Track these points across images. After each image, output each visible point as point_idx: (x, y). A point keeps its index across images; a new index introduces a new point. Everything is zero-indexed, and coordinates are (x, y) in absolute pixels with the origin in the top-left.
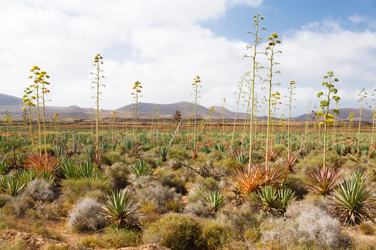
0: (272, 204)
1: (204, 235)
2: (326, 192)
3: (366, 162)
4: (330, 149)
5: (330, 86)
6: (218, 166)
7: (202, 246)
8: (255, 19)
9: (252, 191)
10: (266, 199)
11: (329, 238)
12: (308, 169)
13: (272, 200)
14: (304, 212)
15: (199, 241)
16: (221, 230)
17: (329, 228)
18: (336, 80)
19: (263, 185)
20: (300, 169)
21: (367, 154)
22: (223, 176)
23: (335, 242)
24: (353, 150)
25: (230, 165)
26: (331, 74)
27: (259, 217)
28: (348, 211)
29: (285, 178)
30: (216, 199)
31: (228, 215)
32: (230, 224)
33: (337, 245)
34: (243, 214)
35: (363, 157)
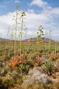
0: (23, 70)
1: (3, 83)
2: (40, 65)
3: (48, 55)
4: (36, 51)
5: (41, 30)
6: (2, 58)
7: (3, 87)
8: (17, 7)
9: (16, 66)
10: (22, 69)
11: (45, 81)
12: (32, 58)
13: (23, 69)
14: (35, 73)
15: (2, 85)
16: (9, 81)
17: (45, 77)
18: (43, 28)
19: (20, 64)
20: (29, 58)
21: (48, 52)
22: (4, 61)
23: (46, 82)
24: (43, 51)
25: (6, 57)
26: (41, 26)
27: (21, 75)
28: (48, 71)
29: (26, 61)
30: (5, 69)
31: (11, 75)
32: (12, 78)
33: (47, 83)
34: (16, 75)
35: (47, 53)
